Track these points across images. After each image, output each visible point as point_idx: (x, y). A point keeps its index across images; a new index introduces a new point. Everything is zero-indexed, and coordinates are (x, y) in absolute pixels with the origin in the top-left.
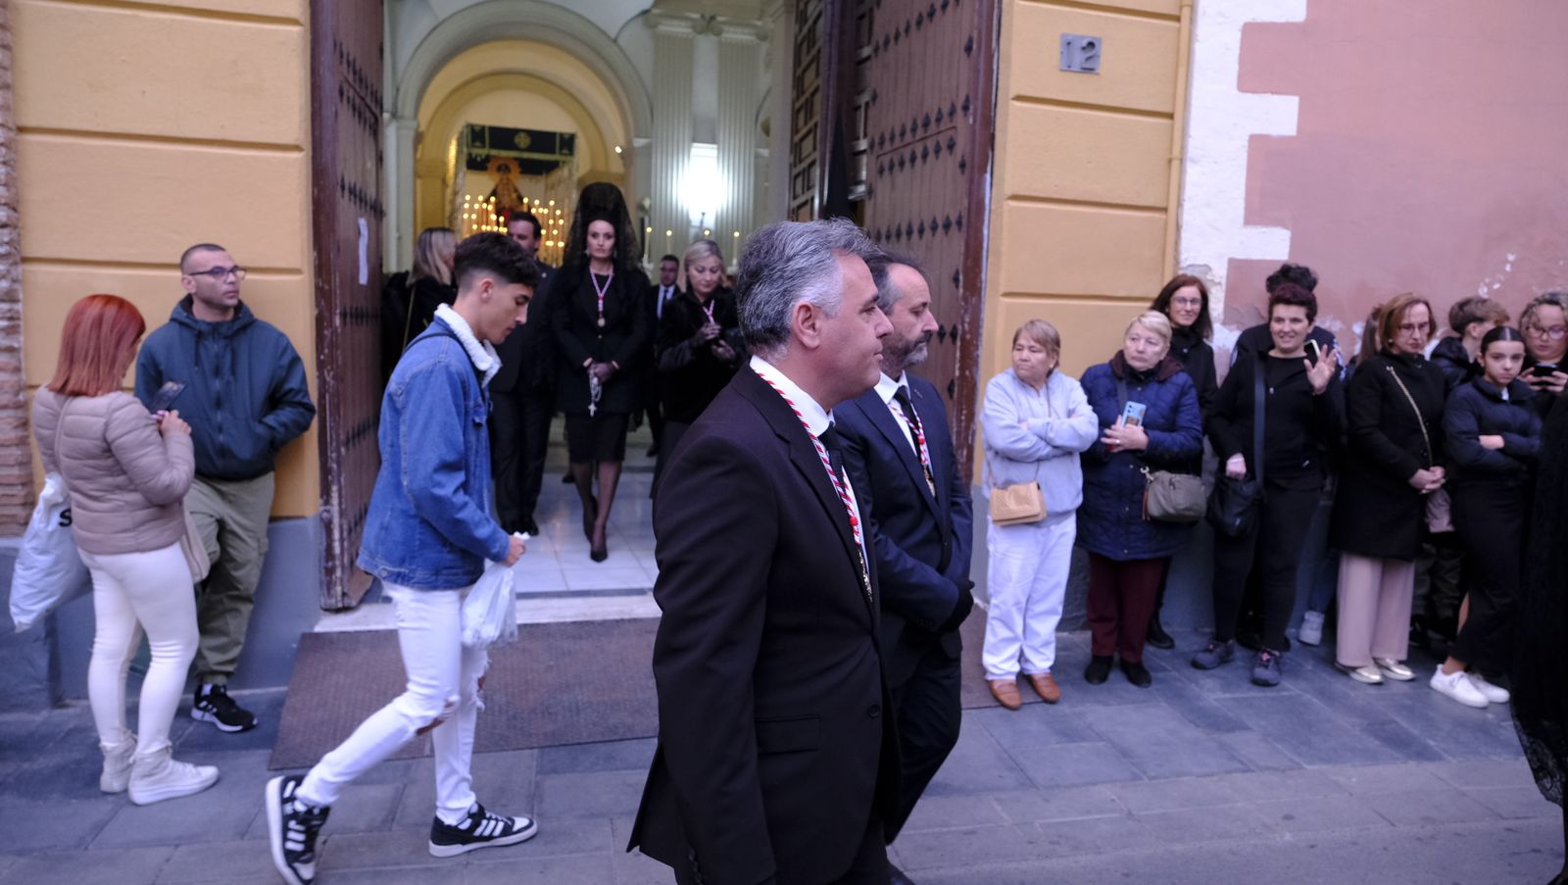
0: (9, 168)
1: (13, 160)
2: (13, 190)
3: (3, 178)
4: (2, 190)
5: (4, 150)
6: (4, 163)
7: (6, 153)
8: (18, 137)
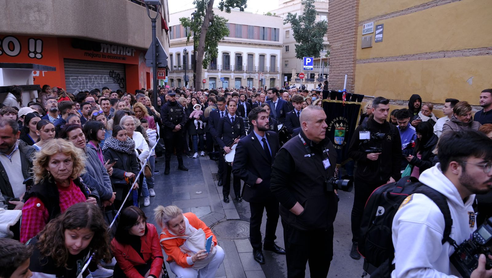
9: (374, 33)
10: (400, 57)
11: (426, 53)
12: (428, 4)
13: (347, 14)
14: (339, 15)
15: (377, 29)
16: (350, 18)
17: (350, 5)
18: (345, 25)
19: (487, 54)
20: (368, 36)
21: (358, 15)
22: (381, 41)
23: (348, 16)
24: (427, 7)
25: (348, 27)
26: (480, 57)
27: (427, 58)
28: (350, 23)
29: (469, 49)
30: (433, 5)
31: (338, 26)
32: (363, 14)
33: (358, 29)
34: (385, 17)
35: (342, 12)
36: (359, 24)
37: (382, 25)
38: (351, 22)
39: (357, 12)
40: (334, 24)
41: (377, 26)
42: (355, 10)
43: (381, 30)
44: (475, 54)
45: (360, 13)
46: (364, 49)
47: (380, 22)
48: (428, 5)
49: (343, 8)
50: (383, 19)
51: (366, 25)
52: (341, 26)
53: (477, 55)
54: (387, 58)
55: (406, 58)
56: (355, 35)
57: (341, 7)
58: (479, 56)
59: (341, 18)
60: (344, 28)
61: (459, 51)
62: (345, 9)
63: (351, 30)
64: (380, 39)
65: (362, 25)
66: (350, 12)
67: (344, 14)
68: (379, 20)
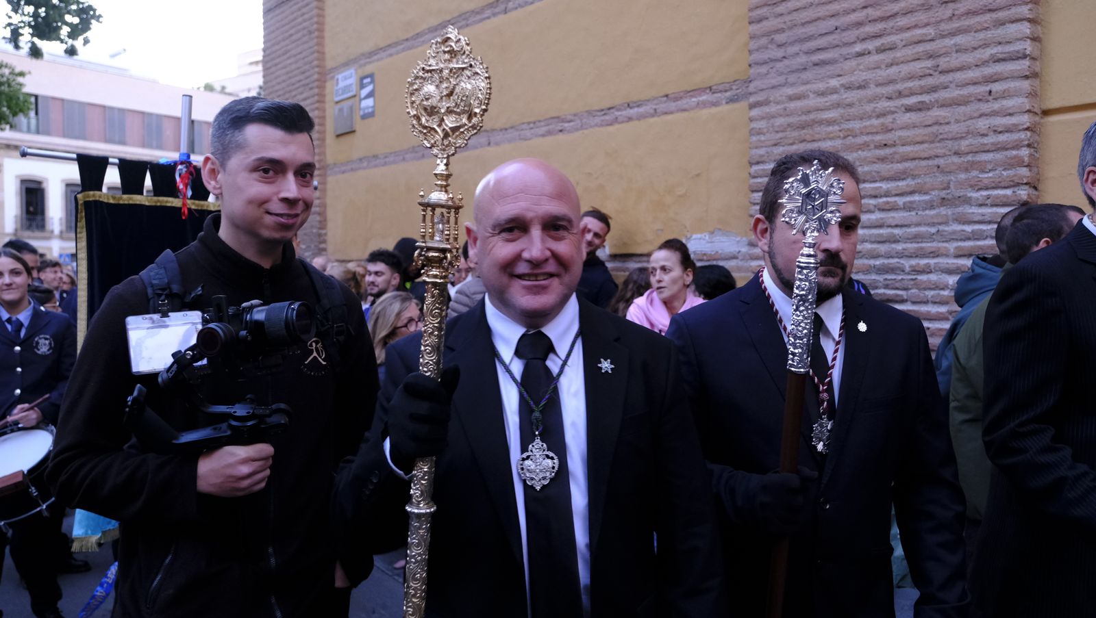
0: (1032, 150)
1: (1036, 142)
2: (1035, 170)
3: (1026, 159)
4: (1024, 171)
5: (1029, 133)
6: (1029, 146)
7: (1031, 137)
8: (1042, 121)
9: (357, 98)
13: (299, 50)
14: (283, 54)
15: (362, 86)
16: (306, 60)
17: (304, 29)
18: (297, 78)
19: (561, 131)
20: (346, 105)
21: (323, 53)
22: (372, 115)
23: (301, 56)
25: (303, 82)
26: (549, 139)
28: (307, 74)
29: (529, 123)
31: (284, 81)
32: (334, 50)
33: (324, 87)
34: (375, 57)
35: (289, 47)
36: (329, 76)
37: (371, 76)
38: (309, 70)
39: (320, 44)
40: (276, 78)
41: (362, 79)
42: (315, 40)
43: (369, 89)
44: (540, 133)
45: (327, 49)
46: (343, 139)
47: (369, 69)
49: (291, 35)
50: (372, 62)
51: (340, 77)
52: (288, 82)
53: (543, 136)
54: (386, 157)
55: (420, 154)
56: (318, 102)
57: (287, 35)
59: (289, 61)
60: (298, 85)
61: (512, 128)
62: (294, 37)
63: (311, 89)
64: (370, 110)
65: (333, 77)
66: (306, 46)
67: (293, 52)
68: (365, 65)
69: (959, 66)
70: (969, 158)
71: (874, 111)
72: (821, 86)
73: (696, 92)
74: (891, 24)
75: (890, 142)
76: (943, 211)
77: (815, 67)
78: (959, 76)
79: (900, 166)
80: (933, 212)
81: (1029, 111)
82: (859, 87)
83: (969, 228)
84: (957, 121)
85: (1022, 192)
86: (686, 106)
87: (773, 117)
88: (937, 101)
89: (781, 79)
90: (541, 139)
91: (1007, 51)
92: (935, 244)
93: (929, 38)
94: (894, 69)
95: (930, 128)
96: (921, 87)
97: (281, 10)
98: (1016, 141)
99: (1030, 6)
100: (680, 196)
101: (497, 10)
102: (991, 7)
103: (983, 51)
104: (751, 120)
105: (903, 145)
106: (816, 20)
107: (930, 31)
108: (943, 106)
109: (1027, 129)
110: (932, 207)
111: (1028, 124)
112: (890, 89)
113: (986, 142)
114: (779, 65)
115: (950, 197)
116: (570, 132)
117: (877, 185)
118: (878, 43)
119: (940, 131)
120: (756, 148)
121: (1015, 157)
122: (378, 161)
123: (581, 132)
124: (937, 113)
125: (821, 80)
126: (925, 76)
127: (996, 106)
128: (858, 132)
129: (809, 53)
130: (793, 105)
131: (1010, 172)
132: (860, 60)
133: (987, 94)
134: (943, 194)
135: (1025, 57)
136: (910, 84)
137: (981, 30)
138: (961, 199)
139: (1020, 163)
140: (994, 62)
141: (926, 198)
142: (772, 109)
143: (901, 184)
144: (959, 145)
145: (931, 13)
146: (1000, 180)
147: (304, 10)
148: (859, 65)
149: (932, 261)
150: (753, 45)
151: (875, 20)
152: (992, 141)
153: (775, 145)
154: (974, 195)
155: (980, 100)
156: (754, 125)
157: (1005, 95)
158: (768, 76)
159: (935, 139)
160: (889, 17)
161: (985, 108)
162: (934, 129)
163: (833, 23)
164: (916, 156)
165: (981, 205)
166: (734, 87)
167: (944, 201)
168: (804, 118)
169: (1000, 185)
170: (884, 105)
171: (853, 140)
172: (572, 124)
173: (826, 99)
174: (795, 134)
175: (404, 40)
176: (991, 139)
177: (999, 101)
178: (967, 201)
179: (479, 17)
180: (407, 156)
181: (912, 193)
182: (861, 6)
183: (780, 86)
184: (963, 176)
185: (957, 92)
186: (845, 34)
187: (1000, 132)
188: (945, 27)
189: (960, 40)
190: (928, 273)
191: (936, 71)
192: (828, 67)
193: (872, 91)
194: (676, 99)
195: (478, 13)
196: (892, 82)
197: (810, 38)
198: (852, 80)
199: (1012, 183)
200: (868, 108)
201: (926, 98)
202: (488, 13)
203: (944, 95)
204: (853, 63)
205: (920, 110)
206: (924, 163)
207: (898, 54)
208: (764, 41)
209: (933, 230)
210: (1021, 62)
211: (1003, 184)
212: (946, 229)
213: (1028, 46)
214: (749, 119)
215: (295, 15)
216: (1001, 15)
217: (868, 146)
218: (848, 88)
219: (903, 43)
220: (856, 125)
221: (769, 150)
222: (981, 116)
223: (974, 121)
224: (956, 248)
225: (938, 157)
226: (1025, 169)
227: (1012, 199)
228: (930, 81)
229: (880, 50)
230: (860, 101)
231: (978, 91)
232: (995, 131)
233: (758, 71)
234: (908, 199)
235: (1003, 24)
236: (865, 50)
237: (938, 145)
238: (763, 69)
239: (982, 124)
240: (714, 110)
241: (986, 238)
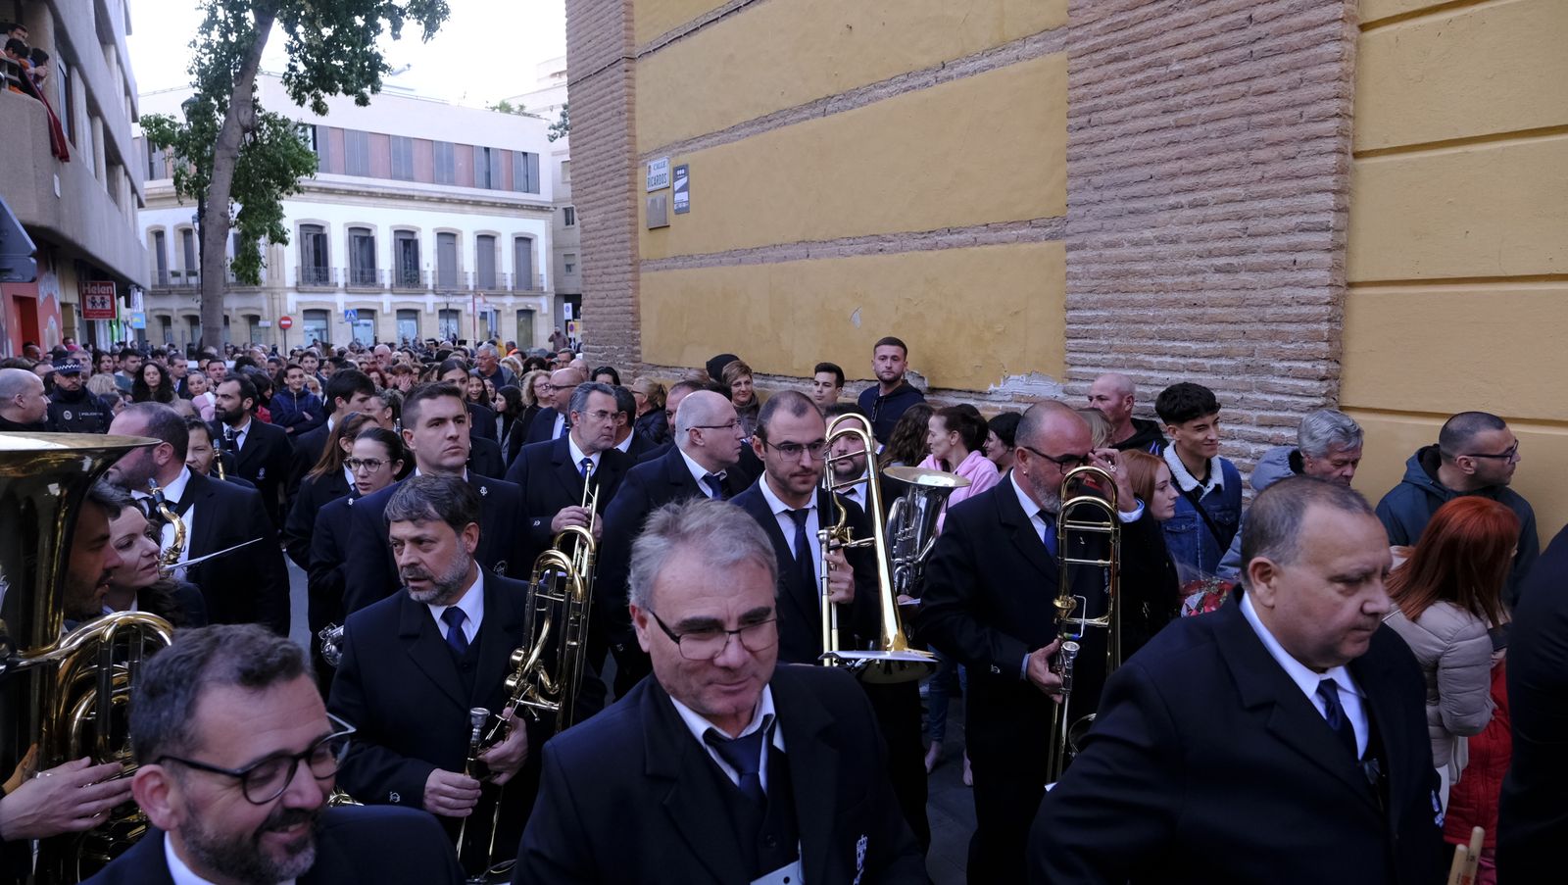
0: (1333, 325)
1: (1339, 315)
2: (1337, 343)
3: (1326, 334)
4: (1324, 346)
5: (1329, 308)
6: (1329, 320)
7: (1332, 311)
8: (1347, 293)
9: (671, 190)
10: (728, 256)
11: (775, 246)
12: (769, 118)
13: (608, 130)
14: (592, 134)
15: (676, 178)
16: (616, 142)
17: (613, 108)
18: (607, 162)
19: (881, 250)
20: (660, 195)
21: (634, 136)
22: (686, 210)
23: (611, 138)
24: (767, 125)
25: (613, 168)
26: (868, 257)
27: (778, 260)
28: (617, 159)
29: (849, 238)
30: (778, 122)
31: (592, 164)
32: (646, 134)
33: (636, 174)
34: (690, 147)
35: (598, 127)
36: (640, 162)
37: (685, 167)
38: (619, 155)
39: (631, 127)
40: (584, 159)
41: (676, 169)
42: (626, 123)
43: (683, 181)
44: (860, 250)
45: (638, 132)
46: (654, 231)
47: (682, 160)
48: (769, 121)
49: (600, 114)
50: (686, 152)
51: (652, 164)
52: (598, 165)
53: (863, 254)
54: (701, 258)
55: (737, 259)
56: (629, 191)
57: (595, 112)
58: (866, 256)
59: (598, 142)
60: (607, 170)
61: (831, 241)
62: (602, 117)
63: (622, 176)
64: (684, 205)
65: (645, 164)
66: (615, 127)
67: (602, 132)
68: (678, 154)
69: (1267, 231)
70: (1273, 327)
71: (1185, 268)
72: (1135, 236)
73: (1016, 225)
74: (1203, 179)
75: (1200, 302)
76: (1247, 378)
77: (1131, 215)
78: (1267, 242)
79: (1209, 328)
80: (1238, 378)
81: (1330, 285)
82: (1172, 242)
83: (1271, 398)
84: (1264, 288)
85: (1321, 367)
86: (1005, 239)
87: (1089, 263)
88: (1245, 265)
89: (1097, 224)
90: (859, 258)
91: (1312, 220)
92: (1239, 411)
93: (1240, 198)
94: (1204, 228)
95: (1237, 292)
96: (1231, 249)
97: (590, 83)
98: (1317, 315)
99: (1334, 178)
100: (999, 333)
101: (815, 111)
102: (1297, 174)
103: (1290, 218)
104: (1068, 263)
105: (1212, 307)
106: (1131, 166)
107: (1240, 191)
108: (1249, 270)
109: (1328, 303)
110: (1237, 373)
111: (1329, 299)
112: (1201, 247)
113: (1289, 312)
114: (1095, 208)
115: (1254, 364)
116: (889, 252)
117: (1187, 344)
118: (1190, 197)
119: (1247, 297)
120: (1072, 293)
121: (1316, 331)
122: (693, 262)
123: (900, 254)
124: (1245, 277)
125: (1136, 229)
126: (1234, 237)
127: (1300, 276)
128: (1170, 288)
129: (1125, 199)
130: (1108, 252)
131: (1311, 346)
132: (1173, 213)
133: (1292, 263)
134: (1248, 361)
135: (1328, 229)
136: (1219, 244)
137: (1289, 196)
138: (1265, 368)
139: (1317, 337)
140: (1300, 231)
141: (1233, 363)
142: (1088, 254)
143: (1209, 345)
144: (1264, 312)
145: (1242, 172)
146: (1301, 352)
147: (613, 88)
148: (1172, 218)
149: (1236, 428)
150: (1070, 184)
151: (1189, 173)
152: (1295, 311)
153: (1091, 292)
154: (1277, 365)
155: (1285, 269)
156: (1070, 269)
157: (1308, 266)
158: (1086, 219)
159: (1242, 303)
160: (1201, 172)
161: (1289, 277)
162: (1242, 292)
163: (1147, 171)
164: (1224, 319)
165: (1283, 376)
166: (1054, 224)
167: (1248, 369)
168: (1119, 267)
169: (1301, 357)
170: (1195, 262)
171: (1165, 296)
172: (891, 244)
173: (1140, 250)
174: (1110, 283)
175: (718, 132)
176: (1294, 310)
177: (1303, 271)
178: (1270, 371)
179: (797, 116)
180: (724, 259)
181: (1219, 356)
182: (1174, 157)
183: (1095, 230)
184: (1267, 345)
185: (1264, 258)
186: (1160, 184)
187: (1303, 304)
188: (1255, 189)
189: (1267, 204)
190: (1232, 439)
191: (1245, 233)
192: (1142, 217)
193: (1184, 247)
194: (996, 230)
195: (796, 112)
196: (1203, 240)
197: (1126, 184)
198: (1165, 233)
199: (1312, 358)
200: (1180, 264)
201: (1234, 260)
202: (807, 113)
203: (1250, 259)
204: (1166, 215)
205: (1228, 272)
206: (1231, 327)
207: (1210, 211)
208: (1081, 181)
209: (1238, 396)
210: (1325, 234)
211: (1303, 357)
212: (1250, 396)
213: (1331, 219)
214: (1066, 261)
215: (603, 91)
216: (1308, 183)
217: (1179, 303)
218: (1161, 241)
219: (1215, 201)
220: (1168, 280)
221: (1084, 296)
222: (1285, 285)
223: (1279, 289)
224: (1259, 417)
225: (1244, 322)
226: (1324, 344)
227: (1313, 373)
228: (1239, 243)
229: (1193, 205)
230: (1172, 256)
231: (1283, 259)
232: (1298, 302)
233: (1075, 212)
234: (1215, 362)
235: (1308, 193)
236: (1178, 203)
237: (1245, 310)
238: (1080, 211)
239: (1287, 293)
240: (1033, 246)
241: (1287, 409)
